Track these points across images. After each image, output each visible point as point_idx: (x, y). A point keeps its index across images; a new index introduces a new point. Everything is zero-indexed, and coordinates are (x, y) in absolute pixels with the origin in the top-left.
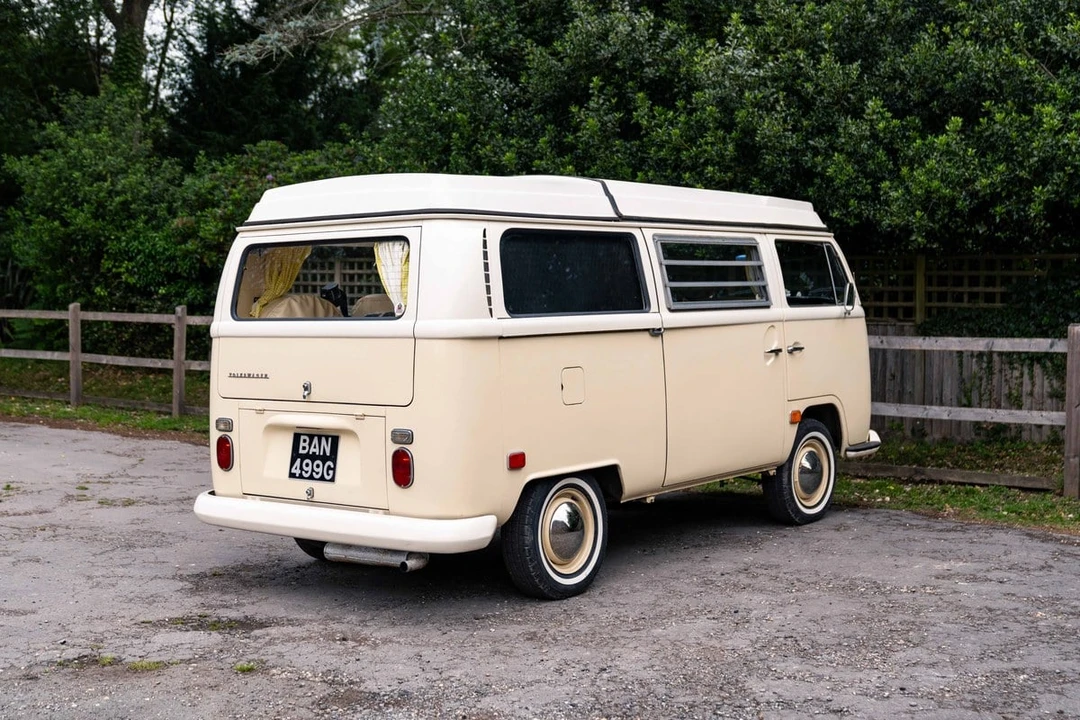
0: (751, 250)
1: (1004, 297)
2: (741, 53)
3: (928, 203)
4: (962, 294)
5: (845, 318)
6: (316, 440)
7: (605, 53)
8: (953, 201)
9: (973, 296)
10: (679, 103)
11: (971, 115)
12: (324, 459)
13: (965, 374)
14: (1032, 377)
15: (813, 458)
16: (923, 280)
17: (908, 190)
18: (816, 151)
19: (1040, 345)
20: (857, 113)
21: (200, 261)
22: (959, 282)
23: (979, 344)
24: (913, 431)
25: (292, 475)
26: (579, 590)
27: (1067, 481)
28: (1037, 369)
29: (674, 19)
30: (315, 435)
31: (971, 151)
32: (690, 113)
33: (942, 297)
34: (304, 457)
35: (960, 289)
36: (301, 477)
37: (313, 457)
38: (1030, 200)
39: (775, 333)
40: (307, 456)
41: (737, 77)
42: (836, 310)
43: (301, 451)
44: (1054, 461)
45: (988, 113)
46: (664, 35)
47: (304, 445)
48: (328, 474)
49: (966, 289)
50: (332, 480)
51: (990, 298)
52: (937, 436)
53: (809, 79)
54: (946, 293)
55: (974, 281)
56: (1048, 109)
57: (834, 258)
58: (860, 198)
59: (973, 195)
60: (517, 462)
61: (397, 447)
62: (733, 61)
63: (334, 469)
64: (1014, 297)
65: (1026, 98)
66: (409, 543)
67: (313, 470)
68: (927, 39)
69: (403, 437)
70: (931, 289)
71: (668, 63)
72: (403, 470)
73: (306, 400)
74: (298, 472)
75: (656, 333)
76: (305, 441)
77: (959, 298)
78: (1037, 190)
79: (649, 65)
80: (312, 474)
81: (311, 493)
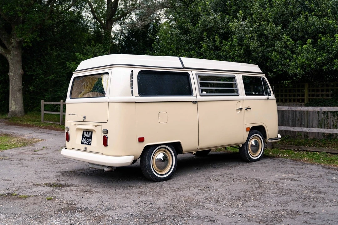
1: (332, 95)
4: (319, 94)
5: (267, 100)
16: (307, 90)
22: (318, 91)
33: (313, 95)
35: (318, 93)
49: (320, 93)
51: (328, 95)
54: (314, 94)
55: (323, 91)
64: (335, 95)
70: (309, 93)
77: (318, 96)
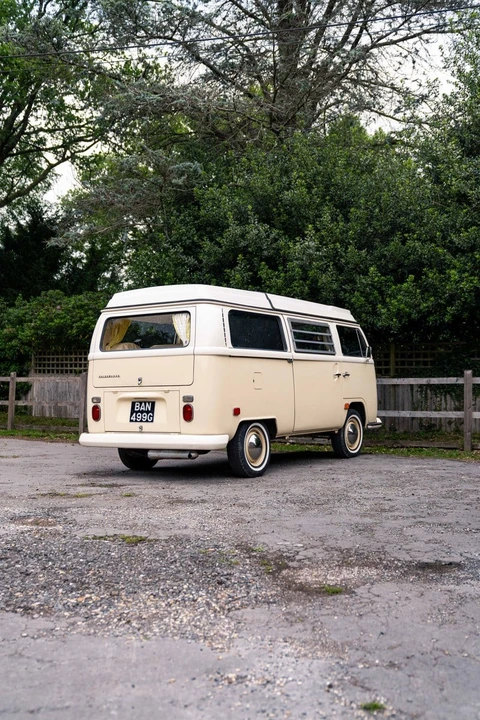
0: (326, 329)
2: (312, 244)
3: (399, 314)
4: (412, 362)
5: (366, 363)
6: (143, 404)
7: (243, 244)
8: (410, 315)
9: (418, 363)
10: (280, 268)
11: (418, 275)
12: (148, 412)
13: (415, 400)
14: (446, 401)
15: (353, 427)
16: (394, 356)
17: (389, 310)
18: (345, 291)
19: (452, 380)
20: (365, 273)
21: (18, 351)
23: (424, 381)
24: (390, 429)
25: (131, 421)
26: (260, 474)
27: (465, 443)
28: (448, 397)
29: (276, 228)
30: (142, 401)
31: (418, 291)
32: (286, 272)
34: (137, 412)
35: (411, 359)
36: (136, 421)
37: (142, 412)
38: (445, 314)
39: (338, 366)
40: (139, 411)
41: (310, 255)
42: (362, 359)
43: (136, 410)
44: (458, 438)
45: (425, 274)
46: (272, 236)
47: (137, 406)
48: (150, 419)
49: (414, 359)
50: (152, 421)
52: (402, 431)
53: (343, 257)
54: (405, 361)
56: (453, 271)
57: (361, 336)
58: (366, 313)
59: (419, 312)
60: (237, 412)
61: (185, 404)
62: (309, 247)
63: (153, 416)
65: (442, 267)
66: (191, 445)
68: (396, 239)
69: (189, 399)
71: (274, 249)
72: (188, 414)
73: (140, 386)
74: (134, 419)
75: (290, 361)
77: (411, 364)
78: (449, 309)
79: (265, 250)
80: (141, 419)
81: (141, 428)
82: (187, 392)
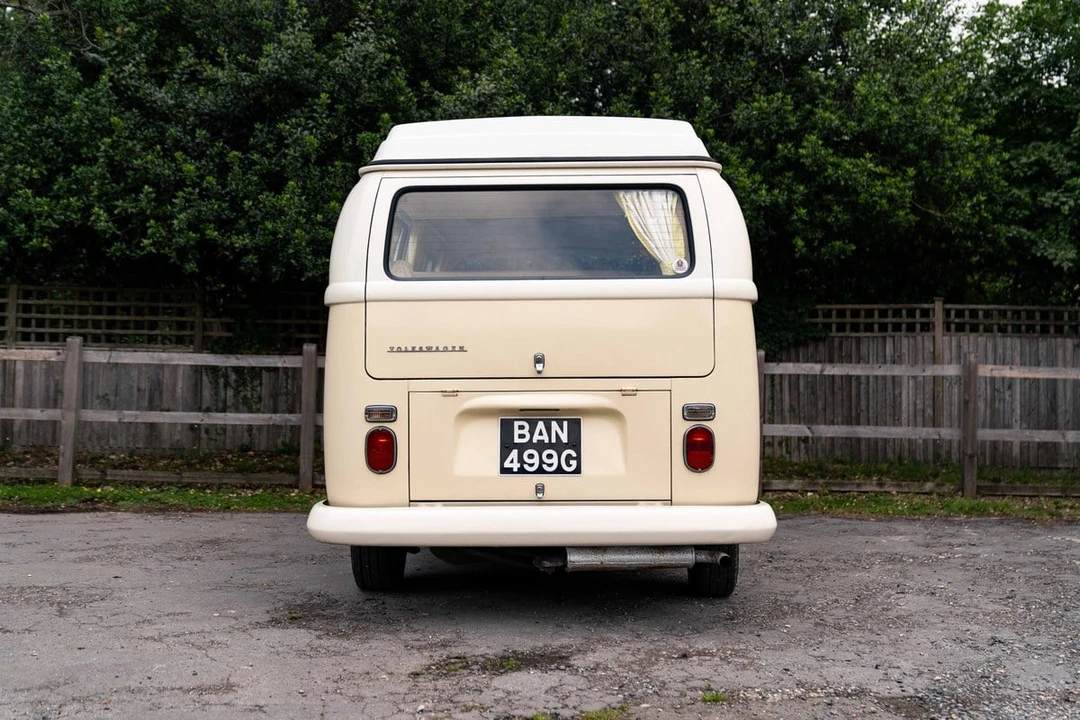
6: (541, 425)
12: (559, 447)
25: (505, 471)
30: (536, 417)
34: (522, 448)
36: (522, 471)
37: (541, 447)
40: (530, 445)
43: (517, 440)
47: (521, 432)
48: (569, 465)
50: (578, 471)
61: (689, 425)
63: (578, 459)
67: (541, 462)
69: (699, 413)
73: (539, 376)
74: (516, 466)
76: (521, 427)
80: (540, 467)
81: (540, 489)
82: (697, 395)
